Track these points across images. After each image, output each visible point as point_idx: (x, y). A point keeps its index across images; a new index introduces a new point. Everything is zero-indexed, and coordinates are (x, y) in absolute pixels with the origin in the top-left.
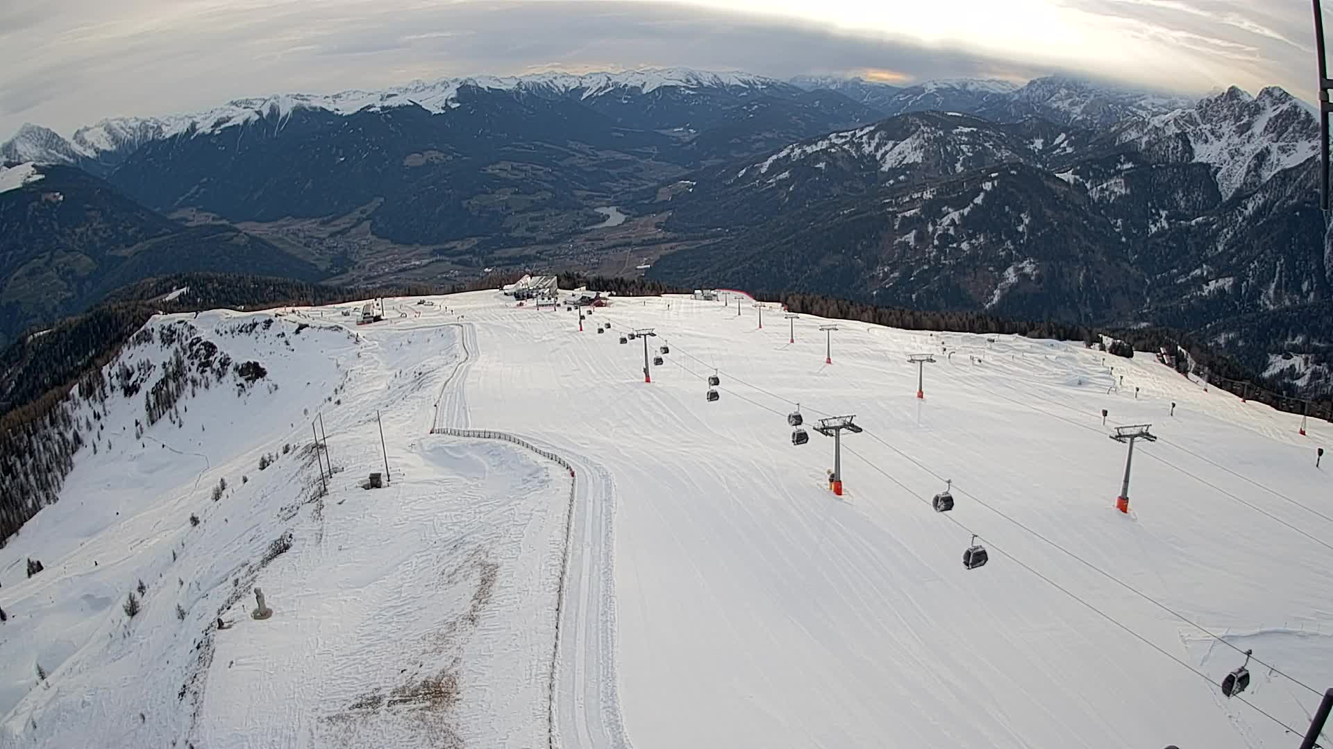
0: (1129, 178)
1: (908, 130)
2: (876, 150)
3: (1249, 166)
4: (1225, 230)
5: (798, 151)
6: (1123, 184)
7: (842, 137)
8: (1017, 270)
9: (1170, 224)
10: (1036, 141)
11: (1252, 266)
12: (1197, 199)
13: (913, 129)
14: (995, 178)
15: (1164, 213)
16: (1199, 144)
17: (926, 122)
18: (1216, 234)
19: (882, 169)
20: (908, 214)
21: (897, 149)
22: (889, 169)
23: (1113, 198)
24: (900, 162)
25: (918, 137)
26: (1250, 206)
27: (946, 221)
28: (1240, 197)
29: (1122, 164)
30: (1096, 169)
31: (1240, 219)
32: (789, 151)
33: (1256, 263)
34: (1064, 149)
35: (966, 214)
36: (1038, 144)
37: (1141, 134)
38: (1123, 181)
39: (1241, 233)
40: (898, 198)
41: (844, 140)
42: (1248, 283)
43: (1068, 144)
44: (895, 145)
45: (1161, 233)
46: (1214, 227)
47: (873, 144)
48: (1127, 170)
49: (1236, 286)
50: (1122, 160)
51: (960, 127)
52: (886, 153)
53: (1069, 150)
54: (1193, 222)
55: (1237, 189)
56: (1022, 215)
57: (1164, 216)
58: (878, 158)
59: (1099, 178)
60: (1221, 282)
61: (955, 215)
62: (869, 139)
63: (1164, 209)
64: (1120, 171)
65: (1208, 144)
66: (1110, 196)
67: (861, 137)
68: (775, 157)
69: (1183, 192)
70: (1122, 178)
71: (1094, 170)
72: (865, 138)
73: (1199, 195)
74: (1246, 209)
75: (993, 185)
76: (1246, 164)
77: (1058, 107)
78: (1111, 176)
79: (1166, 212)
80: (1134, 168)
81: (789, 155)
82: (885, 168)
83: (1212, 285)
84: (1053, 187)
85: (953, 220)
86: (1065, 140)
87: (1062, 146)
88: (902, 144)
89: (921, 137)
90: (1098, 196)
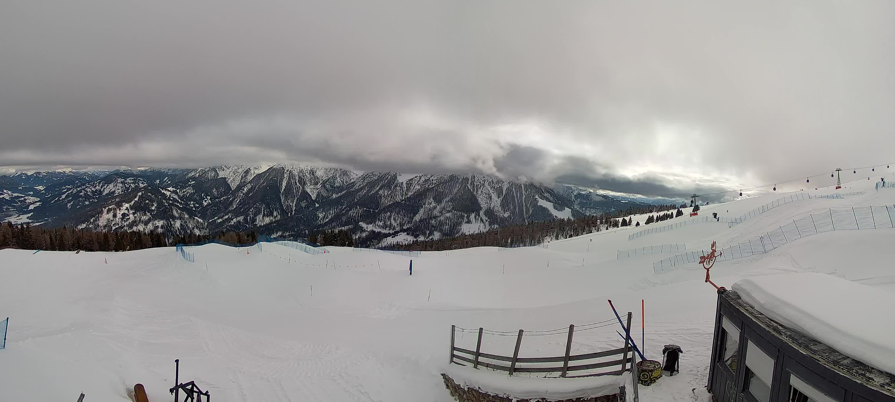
0: (193, 186)
1: (112, 180)
2: (101, 188)
3: (242, 176)
4: (236, 199)
5: (75, 190)
6: (192, 189)
7: (90, 184)
8: (153, 224)
9: (211, 201)
10: (157, 181)
11: (251, 210)
12: (222, 191)
13: (114, 179)
14: (143, 190)
15: (209, 198)
16: (220, 172)
17: (118, 177)
18: (232, 202)
19: (103, 194)
20: (110, 207)
21: (108, 187)
22: (106, 194)
23: (188, 194)
24: (109, 192)
25: (116, 182)
26: (245, 189)
27: (124, 208)
28: (240, 188)
29: (190, 182)
30: (180, 185)
31: (242, 194)
32: (73, 190)
33: (253, 209)
34: (167, 182)
35: (132, 205)
36: (158, 181)
37: (196, 173)
38: (192, 188)
39: (242, 199)
40: (107, 202)
41: (91, 185)
42: (250, 217)
43: (168, 181)
44: (108, 186)
45: (209, 204)
46: (231, 199)
47: (100, 185)
48: (193, 184)
49: (245, 219)
50: (191, 181)
51: (130, 178)
52: (105, 188)
53: (169, 182)
54: (222, 199)
55: (238, 185)
56: (154, 203)
57: (209, 199)
58: (102, 191)
59: (182, 188)
60: (238, 219)
61: (127, 205)
62: (99, 184)
63: (209, 196)
64: (190, 185)
65: (225, 171)
66: (187, 194)
67: (96, 184)
68: (67, 193)
69: (216, 189)
70: (191, 187)
71: (180, 186)
72: (97, 184)
73: (222, 189)
74: (244, 190)
75: (142, 193)
76: (241, 176)
77: (164, 171)
78: (187, 187)
79: (209, 197)
80: (196, 183)
81: (72, 192)
82: (104, 194)
83: (235, 220)
84: (165, 192)
85: (127, 208)
86: (168, 179)
87: (167, 181)
88: (110, 185)
89: (117, 182)
90: (182, 194)
